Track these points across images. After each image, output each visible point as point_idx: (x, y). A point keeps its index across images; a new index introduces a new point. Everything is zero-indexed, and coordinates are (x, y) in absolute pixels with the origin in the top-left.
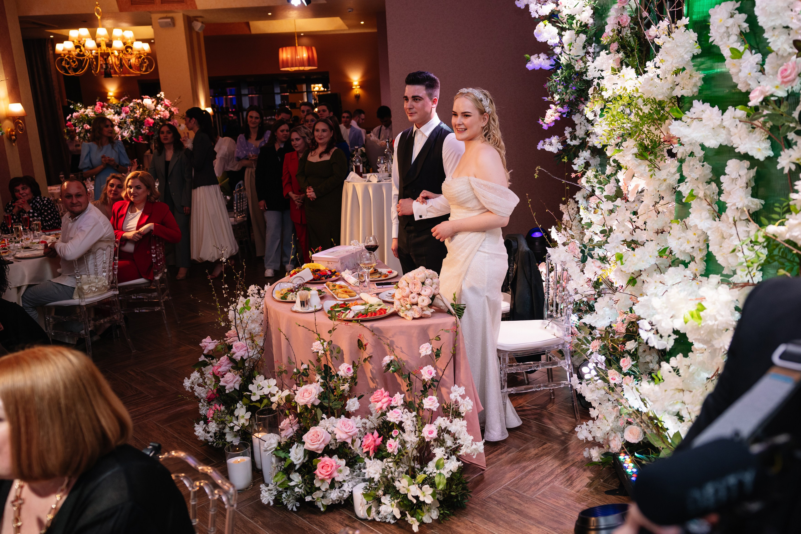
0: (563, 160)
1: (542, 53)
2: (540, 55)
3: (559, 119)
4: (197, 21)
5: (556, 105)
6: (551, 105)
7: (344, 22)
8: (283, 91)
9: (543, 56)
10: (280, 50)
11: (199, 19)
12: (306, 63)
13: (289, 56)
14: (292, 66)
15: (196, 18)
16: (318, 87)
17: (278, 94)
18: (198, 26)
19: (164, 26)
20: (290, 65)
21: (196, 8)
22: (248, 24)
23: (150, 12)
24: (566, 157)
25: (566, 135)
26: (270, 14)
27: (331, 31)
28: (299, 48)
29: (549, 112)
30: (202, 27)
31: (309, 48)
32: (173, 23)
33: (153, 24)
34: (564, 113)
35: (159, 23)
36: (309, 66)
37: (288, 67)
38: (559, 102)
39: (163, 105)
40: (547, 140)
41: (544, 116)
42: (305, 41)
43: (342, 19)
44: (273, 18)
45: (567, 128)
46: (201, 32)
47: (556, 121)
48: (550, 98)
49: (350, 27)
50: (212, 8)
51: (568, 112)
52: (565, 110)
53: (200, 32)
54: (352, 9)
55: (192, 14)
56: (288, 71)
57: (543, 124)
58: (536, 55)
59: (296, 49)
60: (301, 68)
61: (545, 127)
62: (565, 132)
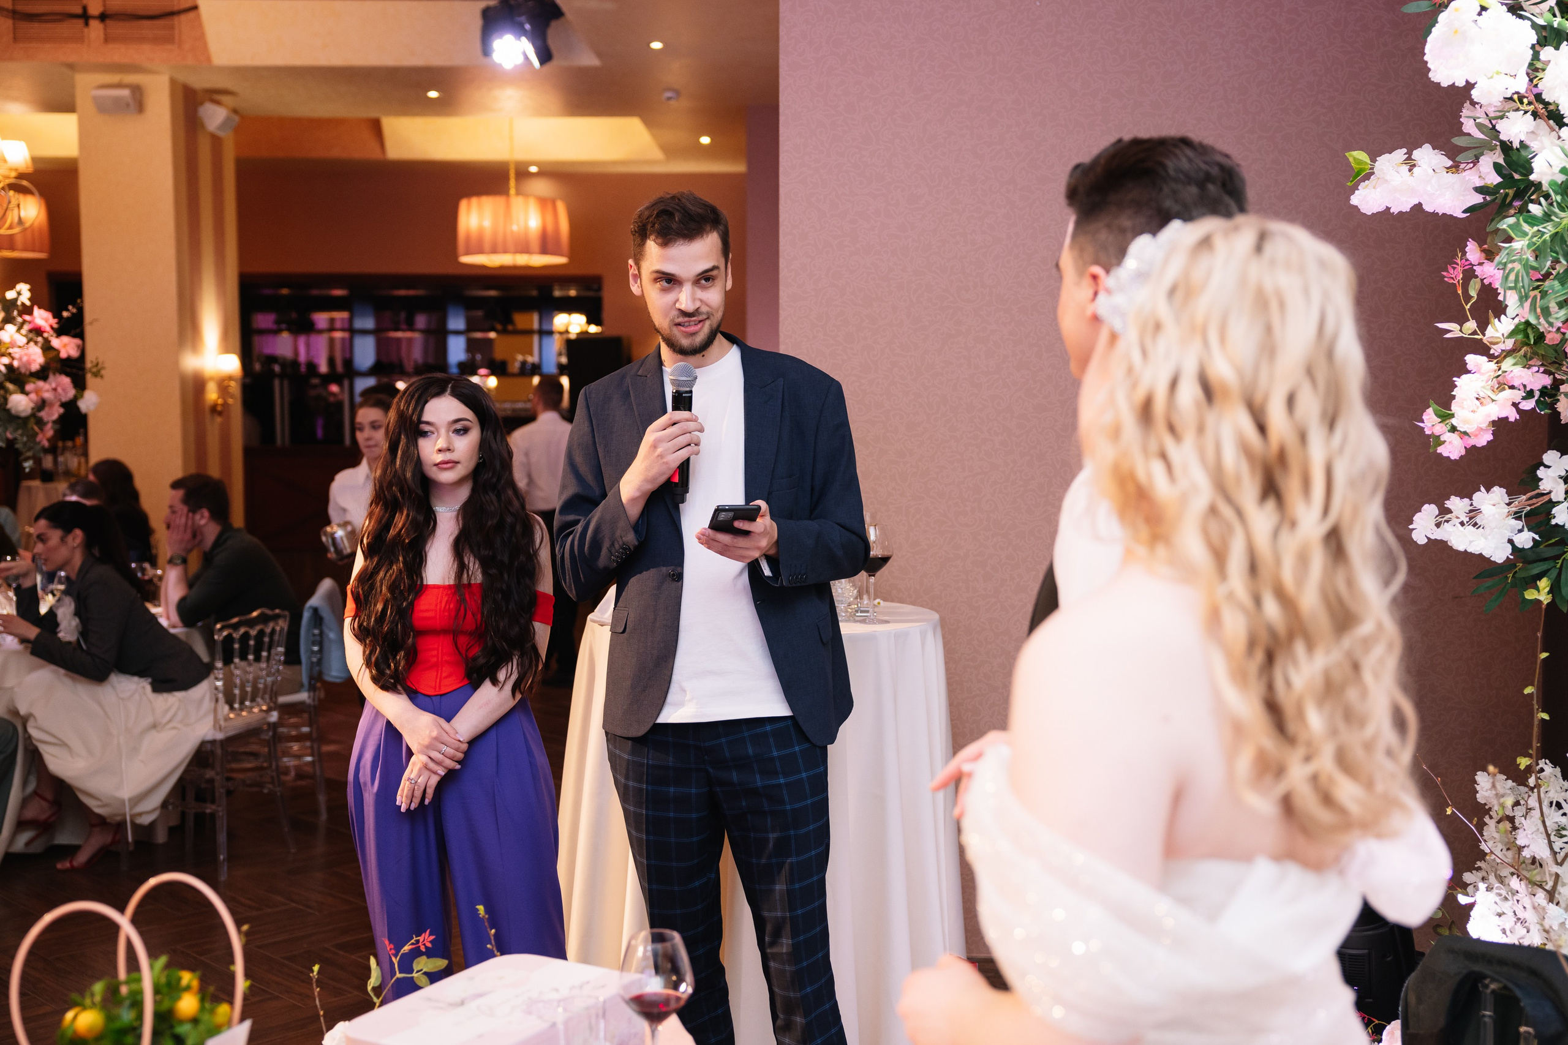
0: (1530, 595)
1: (1427, 147)
2: (1416, 154)
3: (1513, 416)
4: (218, 103)
5: (1498, 359)
6: (1472, 360)
7: (654, 136)
8: (471, 327)
9: (1428, 157)
10: (463, 204)
11: (225, 99)
12: (535, 244)
13: (487, 223)
14: (494, 251)
15: (213, 95)
16: (572, 323)
17: (457, 333)
18: (215, 117)
19: (109, 108)
20: (487, 246)
21: (209, 59)
22: (376, 126)
23: (71, 67)
24: (1544, 584)
25: (1544, 486)
26: (433, 94)
27: (615, 163)
28: (517, 202)
29: (1466, 387)
30: (227, 120)
31: (545, 203)
32: (138, 102)
33: (79, 102)
34: (1530, 394)
35: (96, 99)
36: (544, 251)
37: (480, 251)
38: (1509, 344)
39: (26, 327)
40: (1457, 505)
41: (1445, 401)
42: (542, 187)
43: (648, 123)
44: (446, 106)
45: (1551, 457)
46: (227, 136)
47: (1500, 425)
48: (1471, 325)
49: (670, 151)
50: (258, 62)
51: (1544, 391)
52: (1537, 380)
53: (221, 134)
54: (678, 93)
55: (199, 82)
56: (483, 267)
57: (1447, 437)
58: (1400, 154)
59: (508, 207)
60: (522, 260)
61: (1452, 448)
62: (1541, 472)
